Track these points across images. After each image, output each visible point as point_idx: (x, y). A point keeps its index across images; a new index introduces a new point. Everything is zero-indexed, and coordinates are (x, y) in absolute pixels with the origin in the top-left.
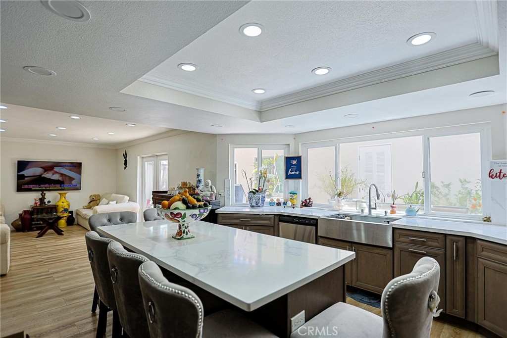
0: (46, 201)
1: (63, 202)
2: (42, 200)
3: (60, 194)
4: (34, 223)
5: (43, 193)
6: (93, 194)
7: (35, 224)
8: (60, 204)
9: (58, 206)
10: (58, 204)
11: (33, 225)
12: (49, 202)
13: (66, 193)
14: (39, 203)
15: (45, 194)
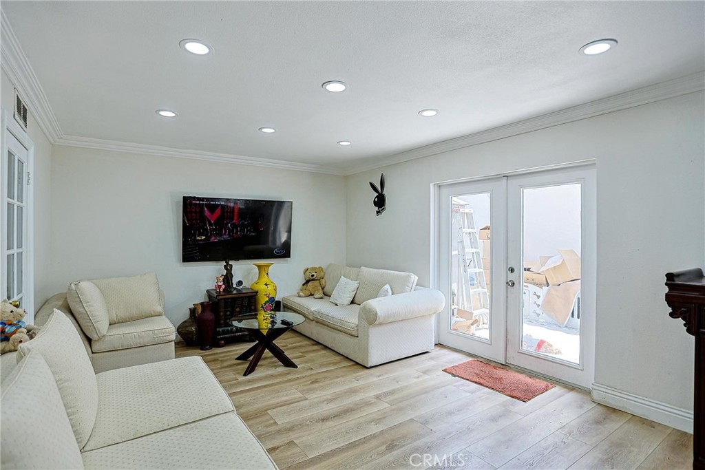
0: (235, 281)
1: (266, 285)
2: (228, 278)
3: (259, 267)
4: (221, 330)
5: (228, 264)
6: (309, 267)
7: (224, 332)
8: (261, 287)
9: (257, 292)
10: (257, 288)
11: (219, 333)
12: (240, 283)
13: (268, 266)
14: (223, 286)
15: (231, 266)
